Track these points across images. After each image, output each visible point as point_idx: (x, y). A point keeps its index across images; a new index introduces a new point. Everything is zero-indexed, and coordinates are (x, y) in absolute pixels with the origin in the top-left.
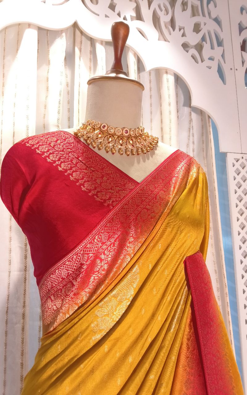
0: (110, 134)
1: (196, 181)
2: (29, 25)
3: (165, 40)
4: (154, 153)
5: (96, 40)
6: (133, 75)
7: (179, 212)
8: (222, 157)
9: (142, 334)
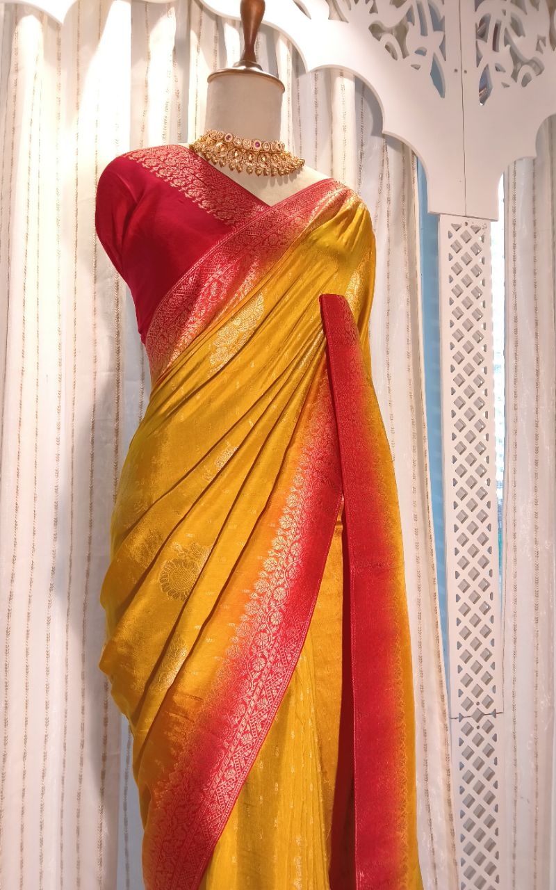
0: (235, 147)
1: (350, 214)
3: (342, 19)
4: (295, 177)
5: (224, 19)
7: (317, 240)
8: (432, 221)
9: (264, 368)
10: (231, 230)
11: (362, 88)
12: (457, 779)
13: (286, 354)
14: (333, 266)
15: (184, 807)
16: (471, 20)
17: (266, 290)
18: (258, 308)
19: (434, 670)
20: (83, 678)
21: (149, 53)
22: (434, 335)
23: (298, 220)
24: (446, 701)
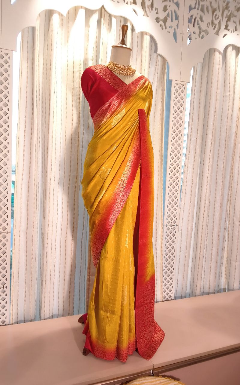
0: (119, 67)
1: (147, 87)
2: (81, 7)
3: (147, 16)
4: (133, 76)
5: (112, 15)
6: (128, 45)
7: (139, 95)
8: (170, 82)
9: (124, 127)
10: (118, 92)
11: (152, 38)
12: (164, 242)
13: (130, 124)
14: (142, 102)
15: (103, 224)
16: (187, 16)
17: (126, 107)
18: (124, 112)
19: (160, 213)
20: (68, 207)
21: (89, 25)
22: (168, 117)
23: (134, 89)
24: (163, 221)
